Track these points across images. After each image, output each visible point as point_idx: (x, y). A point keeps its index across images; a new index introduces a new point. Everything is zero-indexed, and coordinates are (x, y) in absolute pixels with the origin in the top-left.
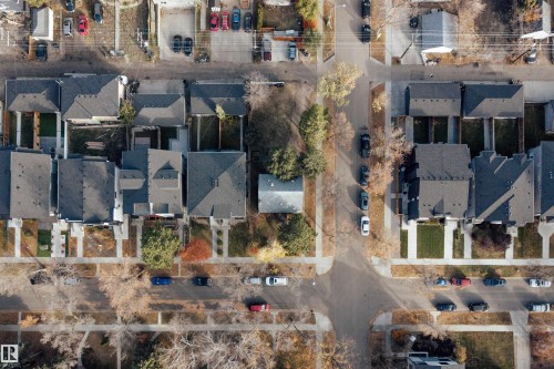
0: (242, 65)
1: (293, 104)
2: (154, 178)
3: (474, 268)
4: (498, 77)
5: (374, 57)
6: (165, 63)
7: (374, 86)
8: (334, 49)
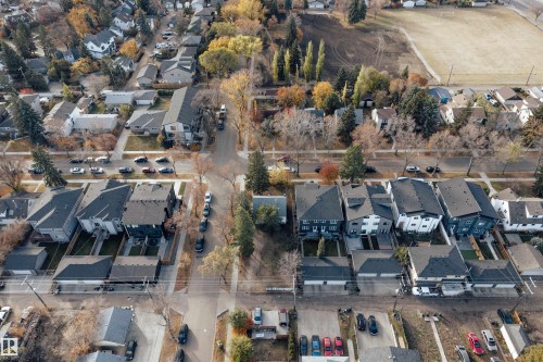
0: (307, 308)
1: (258, 274)
2: (364, 199)
3: (137, 178)
4: (68, 297)
5: (180, 315)
6: (381, 310)
7: (183, 290)
8: (217, 321)
